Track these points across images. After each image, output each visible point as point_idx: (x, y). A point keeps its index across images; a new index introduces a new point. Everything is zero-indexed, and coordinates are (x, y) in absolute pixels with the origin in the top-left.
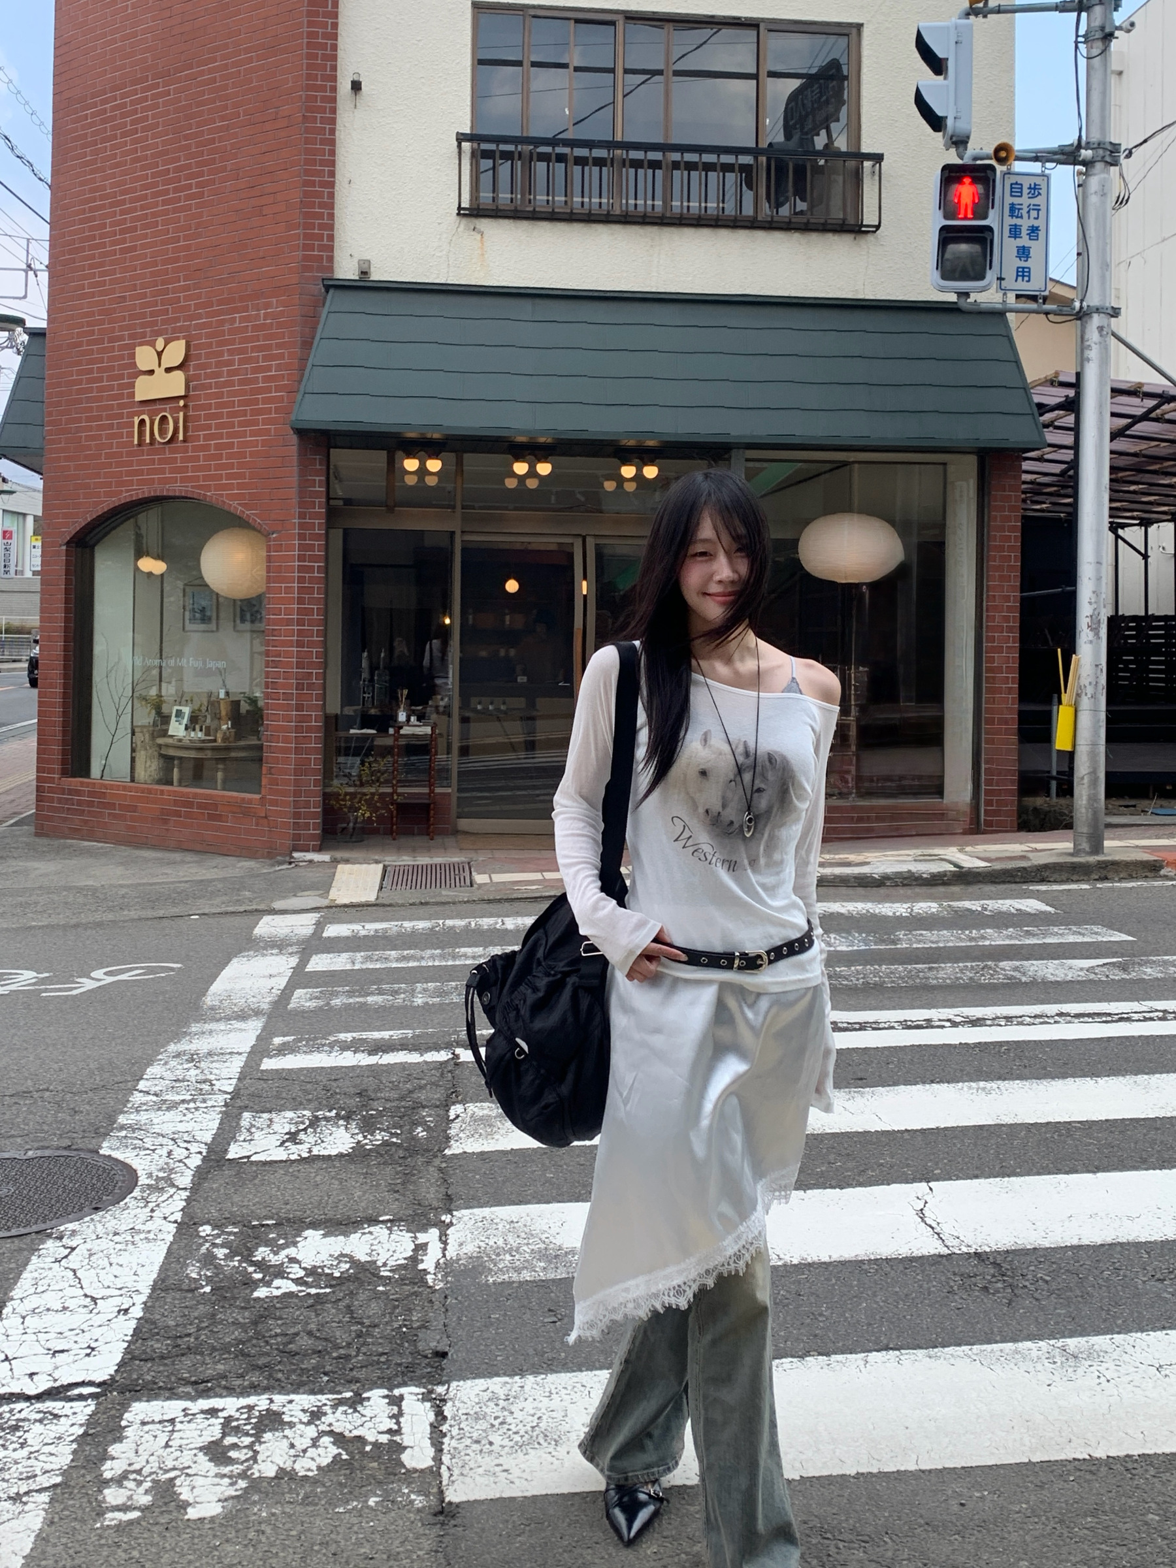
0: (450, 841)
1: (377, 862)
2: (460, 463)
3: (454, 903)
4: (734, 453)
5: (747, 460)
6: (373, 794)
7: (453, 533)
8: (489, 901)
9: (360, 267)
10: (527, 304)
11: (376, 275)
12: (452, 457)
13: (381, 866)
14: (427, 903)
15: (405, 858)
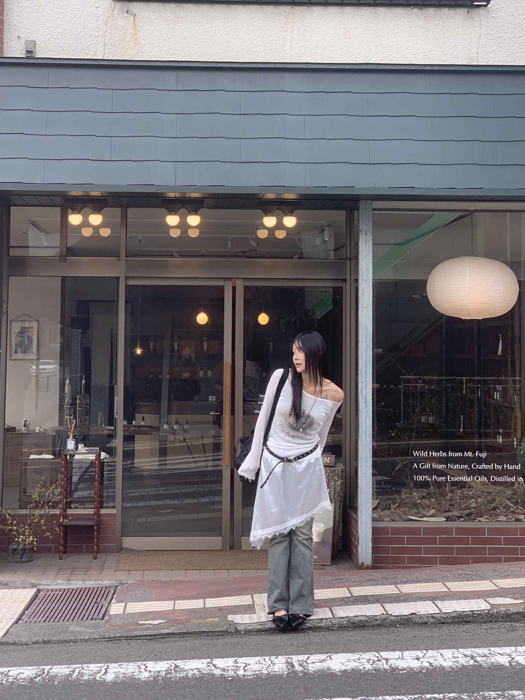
0: (111, 560)
1: (33, 586)
2: (124, 216)
3: (75, 642)
4: (362, 204)
5: (374, 209)
6: (41, 516)
7: (118, 278)
8: (110, 639)
9: (26, 47)
10: (171, 76)
11: (41, 53)
12: (117, 211)
13: (34, 590)
14: (49, 642)
15: (60, 581)
